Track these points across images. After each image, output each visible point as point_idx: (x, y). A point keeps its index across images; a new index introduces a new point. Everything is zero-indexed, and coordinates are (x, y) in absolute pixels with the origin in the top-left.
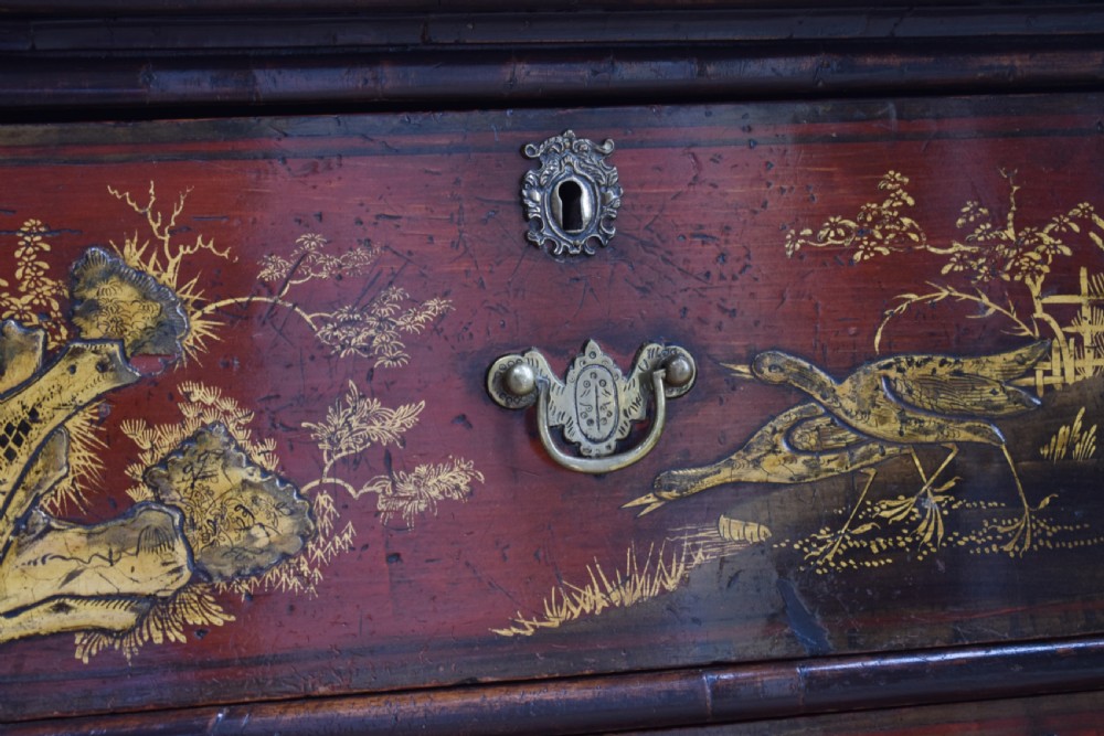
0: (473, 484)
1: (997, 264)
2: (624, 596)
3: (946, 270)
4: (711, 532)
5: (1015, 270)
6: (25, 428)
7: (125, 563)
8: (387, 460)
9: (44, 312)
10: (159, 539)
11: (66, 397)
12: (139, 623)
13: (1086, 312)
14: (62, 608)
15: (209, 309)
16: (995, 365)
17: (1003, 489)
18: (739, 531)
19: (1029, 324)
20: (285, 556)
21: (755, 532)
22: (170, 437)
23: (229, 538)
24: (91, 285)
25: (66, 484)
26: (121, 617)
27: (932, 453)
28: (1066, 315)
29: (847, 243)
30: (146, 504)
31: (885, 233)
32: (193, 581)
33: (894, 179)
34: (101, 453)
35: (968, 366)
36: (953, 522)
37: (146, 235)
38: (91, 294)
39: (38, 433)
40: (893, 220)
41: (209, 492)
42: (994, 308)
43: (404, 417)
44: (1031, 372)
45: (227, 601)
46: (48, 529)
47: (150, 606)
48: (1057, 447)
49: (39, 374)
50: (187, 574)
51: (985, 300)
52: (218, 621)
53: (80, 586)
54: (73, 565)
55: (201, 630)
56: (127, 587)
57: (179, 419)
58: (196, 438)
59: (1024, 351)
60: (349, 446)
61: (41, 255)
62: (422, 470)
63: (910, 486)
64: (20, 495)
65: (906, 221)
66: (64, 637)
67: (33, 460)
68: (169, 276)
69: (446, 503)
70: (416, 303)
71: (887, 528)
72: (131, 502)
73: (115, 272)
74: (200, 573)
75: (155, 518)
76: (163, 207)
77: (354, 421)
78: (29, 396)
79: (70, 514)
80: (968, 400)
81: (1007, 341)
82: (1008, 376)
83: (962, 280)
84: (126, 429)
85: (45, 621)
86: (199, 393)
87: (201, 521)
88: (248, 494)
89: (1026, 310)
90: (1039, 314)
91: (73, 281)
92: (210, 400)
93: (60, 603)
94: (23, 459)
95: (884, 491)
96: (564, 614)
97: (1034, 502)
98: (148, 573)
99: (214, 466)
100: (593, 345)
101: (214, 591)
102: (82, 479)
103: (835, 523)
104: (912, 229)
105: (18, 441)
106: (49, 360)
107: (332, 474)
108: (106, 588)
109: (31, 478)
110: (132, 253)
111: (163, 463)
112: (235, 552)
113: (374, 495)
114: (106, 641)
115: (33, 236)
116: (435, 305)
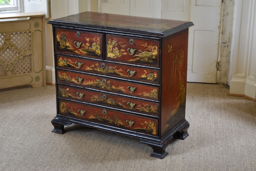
1: (151, 48)
2: (133, 60)
9: (110, 43)
11: (111, 47)
15: (117, 44)
16: (150, 53)
17: (150, 59)
18: (138, 58)
21: (139, 59)
23: (117, 54)
26: (112, 57)
27: (147, 57)
28: (154, 51)
29: (144, 46)
30: (114, 52)
33: (146, 43)
34: (112, 49)
35: (149, 53)
36: (148, 60)
37: (114, 40)
43: (124, 50)
45: (117, 57)
47: (114, 57)
48: (153, 57)
51: (150, 50)
53: (111, 55)
56: (113, 55)
60: (122, 51)
62: (125, 53)
63: (146, 58)
65: (147, 45)
66: (110, 57)
69: (126, 55)
70: (125, 45)
71: (145, 60)
73: (113, 42)
74: (116, 55)
79: (111, 52)
80: (149, 54)
81: (151, 52)
82: (151, 54)
83: (149, 48)
85: (110, 56)
86: (116, 48)
89: (152, 51)
94: (109, 49)
95: (145, 58)
96: (130, 61)
97: (152, 60)
99: (116, 51)
103: (142, 59)
106: (110, 45)
110: (114, 41)
113: (123, 54)
115: (110, 40)
116: (126, 45)
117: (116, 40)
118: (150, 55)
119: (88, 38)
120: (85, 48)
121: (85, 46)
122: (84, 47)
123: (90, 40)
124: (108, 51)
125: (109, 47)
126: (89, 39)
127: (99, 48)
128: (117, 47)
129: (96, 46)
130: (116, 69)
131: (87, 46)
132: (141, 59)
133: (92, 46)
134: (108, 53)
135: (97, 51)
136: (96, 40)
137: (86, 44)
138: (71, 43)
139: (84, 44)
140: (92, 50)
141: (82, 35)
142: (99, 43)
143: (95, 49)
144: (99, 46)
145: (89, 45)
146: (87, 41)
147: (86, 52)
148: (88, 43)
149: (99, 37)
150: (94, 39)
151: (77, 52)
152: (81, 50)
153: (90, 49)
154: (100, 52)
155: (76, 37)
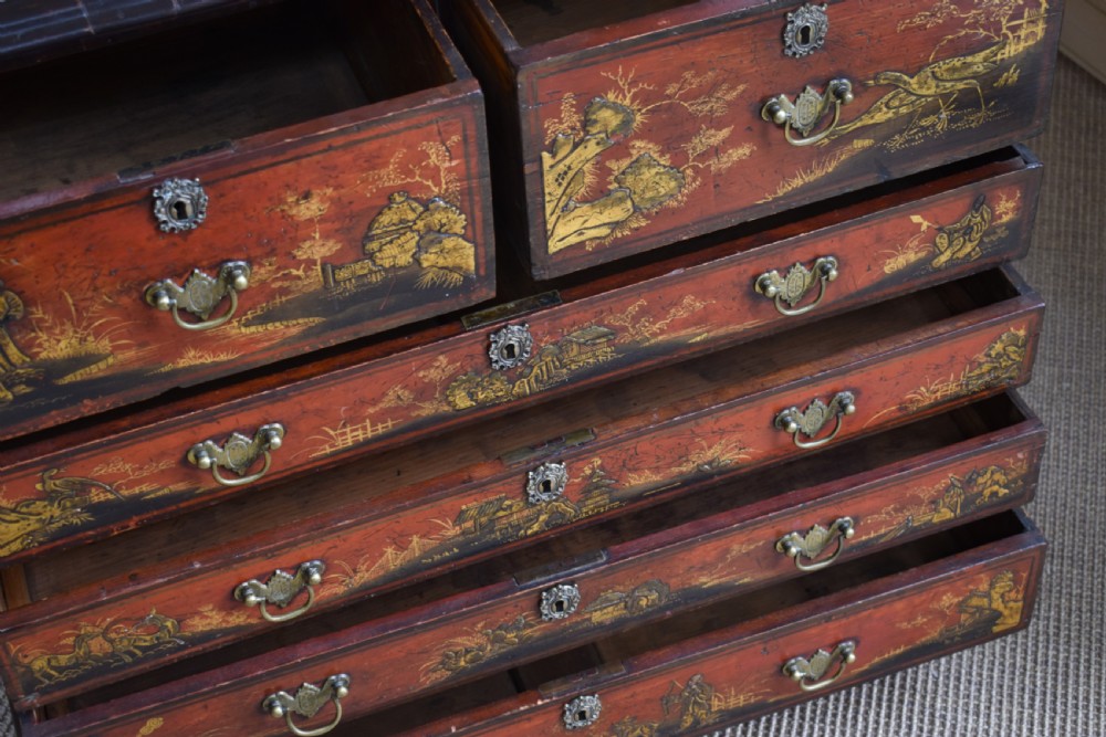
0: (752, 152)
1: (989, 15)
2: (810, 178)
3: (967, 22)
4: (850, 147)
5: (997, 16)
6: (566, 173)
7: (606, 213)
8: (716, 151)
9: (573, 128)
10: (621, 200)
11: (583, 158)
12: (612, 232)
13: (1025, 26)
14: (582, 234)
15: (643, 111)
16: (980, 57)
17: (975, 103)
18: (859, 144)
19: (999, 36)
20: (672, 196)
21: (867, 143)
22: (625, 163)
23: (649, 195)
24: (594, 113)
25: (583, 190)
26: (605, 231)
27: (945, 97)
28: (1014, 29)
29: (924, 22)
30: (616, 190)
31: (942, 13)
32: (634, 213)
34: (597, 175)
35: (969, 59)
36: (952, 120)
37: (618, 88)
38: (594, 117)
39: (571, 174)
40: (947, 8)
41: (642, 180)
42: (985, 33)
43: (725, 133)
44: (996, 55)
45: (647, 217)
46: (576, 207)
47: (615, 225)
48: (1001, 82)
49: (572, 151)
50: (632, 210)
51: (981, 31)
52: (643, 224)
53: (590, 224)
54: (585, 218)
55: (637, 229)
56: (607, 221)
57: (630, 155)
58: (637, 161)
59: (994, 48)
60: (700, 149)
61: (572, 106)
62: (731, 151)
63: (936, 111)
64: (564, 198)
65: (952, 7)
66: (582, 244)
67: (569, 184)
68: (627, 102)
69: (740, 161)
70: (733, 88)
71: (924, 129)
72: (609, 190)
73: (605, 106)
74: (636, 208)
75: (620, 194)
76: (625, 75)
77: (703, 140)
78: (567, 162)
79: (585, 200)
80: (967, 73)
82: (985, 60)
83: (974, 25)
84: (607, 164)
85: (574, 240)
86: (638, 144)
87: (638, 191)
88: (658, 177)
89: (998, 30)
90: (1004, 31)
91: (586, 114)
92: (642, 146)
93: (580, 232)
94: (565, 184)
95: (925, 115)
96: (785, 190)
97: (987, 104)
98: (616, 214)
99: (644, 170)
100: (808, 88)
101: (642, 214)
102: (589, 186)
103: (901, 132)
104: (955, 9)
105: (563, 179)
106: (576, 146)
107: (693, 161)
108: (598, 223)
109: (569, 191)
110: (611, 96)
111: (623, 173)
112: (652, 199)
113: (710, 165)
114: (598, 241)
115: (568, 100)
116: (741, 88)
117: (633, 83)
118: (975, 76)
119: (307, 196)
120: (285, 291)
121: (287, 277)
122: (276, 285)
123: (336, 199)
124: (549, 208)
125: (561, 167)
127: (459, 222)
128: (646, 133)
129: (420, 225)
130: (636, 319)
131: (310, 263)
132: (889, 137)
133: (374, 245)
134: (551, 220)
135: (428, 259)
136: (411, 175)
137: (295, 252)
138: (96, 324)
139: (270, 265)
140: (379, 271)
141: (222, 195)
142: (446, 183)
143: (411, 253)
144: (450, 215)
145: (334, 249)
146: (303, 219)
147: (311, 319)
148: (317, 236)
149: (438, 138)
150: (383, 172)
151: (200, 357)
152: (238, 331)
153: (350, 280)
154: (473, 249)
155: (162, 242)
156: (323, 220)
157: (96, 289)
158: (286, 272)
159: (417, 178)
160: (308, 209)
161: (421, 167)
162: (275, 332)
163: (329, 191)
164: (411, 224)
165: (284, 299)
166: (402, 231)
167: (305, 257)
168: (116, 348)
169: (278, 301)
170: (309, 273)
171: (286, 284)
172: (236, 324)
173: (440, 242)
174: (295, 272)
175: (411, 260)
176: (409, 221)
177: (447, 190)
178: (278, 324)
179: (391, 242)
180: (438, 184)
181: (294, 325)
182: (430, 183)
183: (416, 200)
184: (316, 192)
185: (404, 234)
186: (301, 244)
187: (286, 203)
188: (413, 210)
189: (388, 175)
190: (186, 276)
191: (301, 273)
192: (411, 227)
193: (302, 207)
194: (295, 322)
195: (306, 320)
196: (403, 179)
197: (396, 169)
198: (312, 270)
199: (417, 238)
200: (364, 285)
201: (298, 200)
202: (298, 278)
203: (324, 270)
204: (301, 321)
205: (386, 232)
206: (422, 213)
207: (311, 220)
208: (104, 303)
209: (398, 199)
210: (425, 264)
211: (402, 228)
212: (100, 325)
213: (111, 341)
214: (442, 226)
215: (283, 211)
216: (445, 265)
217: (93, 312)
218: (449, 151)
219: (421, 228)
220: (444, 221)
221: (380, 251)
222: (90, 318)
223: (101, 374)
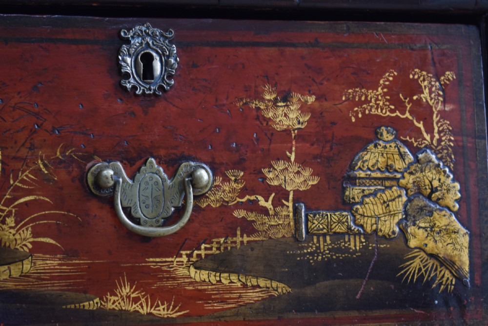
119: (286, 98)
120: (248, 227)
121: (253, 206)
122: (240, 214)
123: (316, 115)
126: (304, 108)
127: (453, 194)
129: (409, 180)
131: (281, 194)
133: (354, 192)
135: (417, 237)
136: (401, 107)
137: (265, 171)
138: (22, 200)
139: (236, 181)
140: (359, 234)
141: (194, 66)
142: (439, 132)
143: (396, 220)
144: (443, 179)
145: (311, 183)
146: (278, 128)
147: (274, 284)
148: (293, 158)
149: (432, 68)
150: (371, 94)
151: (136, 300)
152: (186, 271)
153: (324, 235)
154: (467, 238)
155: (119, 105)
156: (302, 136)
157: (32, 148)
158: (253, 198)
159: (407, 115)
160: (286, 115)
161: (411, 101)
162: (230, 290)
163: (311, 99)
164: (399, 176)
165: (246, 239)
166: (387, 183)
167: (276, 183)
168: (38, 248)
169: (238, 239)
170: (278, 209)
171: (252, 217)
172: (184, 259)
173: (431, 213)
174: (262, 202)
175: (397, 229)
176: (396, 171)
177: (440, 141)
178: (234, 278)
179: (374, 194)
180: (430, 130)
181: (254, 287)
182: (421, 125)
183: (407, 144)
184: (296, 97)
185: (390, 187)
186: (273, 163)
187: (262, 100)
188: (402, 156)
189: (377, 99)
190: (138, 164)
191: (268, 205)
192: (398, 180)
193: (280, 111)
194: (254, 282)
195: (268, 283)
196: (392, 111)
197: (385, 94)
198: (283, 205)
199: (405, 199)
200: (339, 250)
201: (276, 99)
202: (265, 211)
203: (296, 211)
204: (262, 283)
205: (370, 178)
206: (411, 164)
207: (287, 132)
208: (37, 172)
209: (387, 136)
210: (413, 243)
211: (388, 179)
212: (26, 203)
213: (35, 234)
214: (434, 190)
215: (258, 109)
216: (436, 251)
217: (23, 181)
218: (443, 91)
219: (410, 186)
220: (436, 183)
221: (362, 203)
222: (17, 189)
223: (10, 285)
